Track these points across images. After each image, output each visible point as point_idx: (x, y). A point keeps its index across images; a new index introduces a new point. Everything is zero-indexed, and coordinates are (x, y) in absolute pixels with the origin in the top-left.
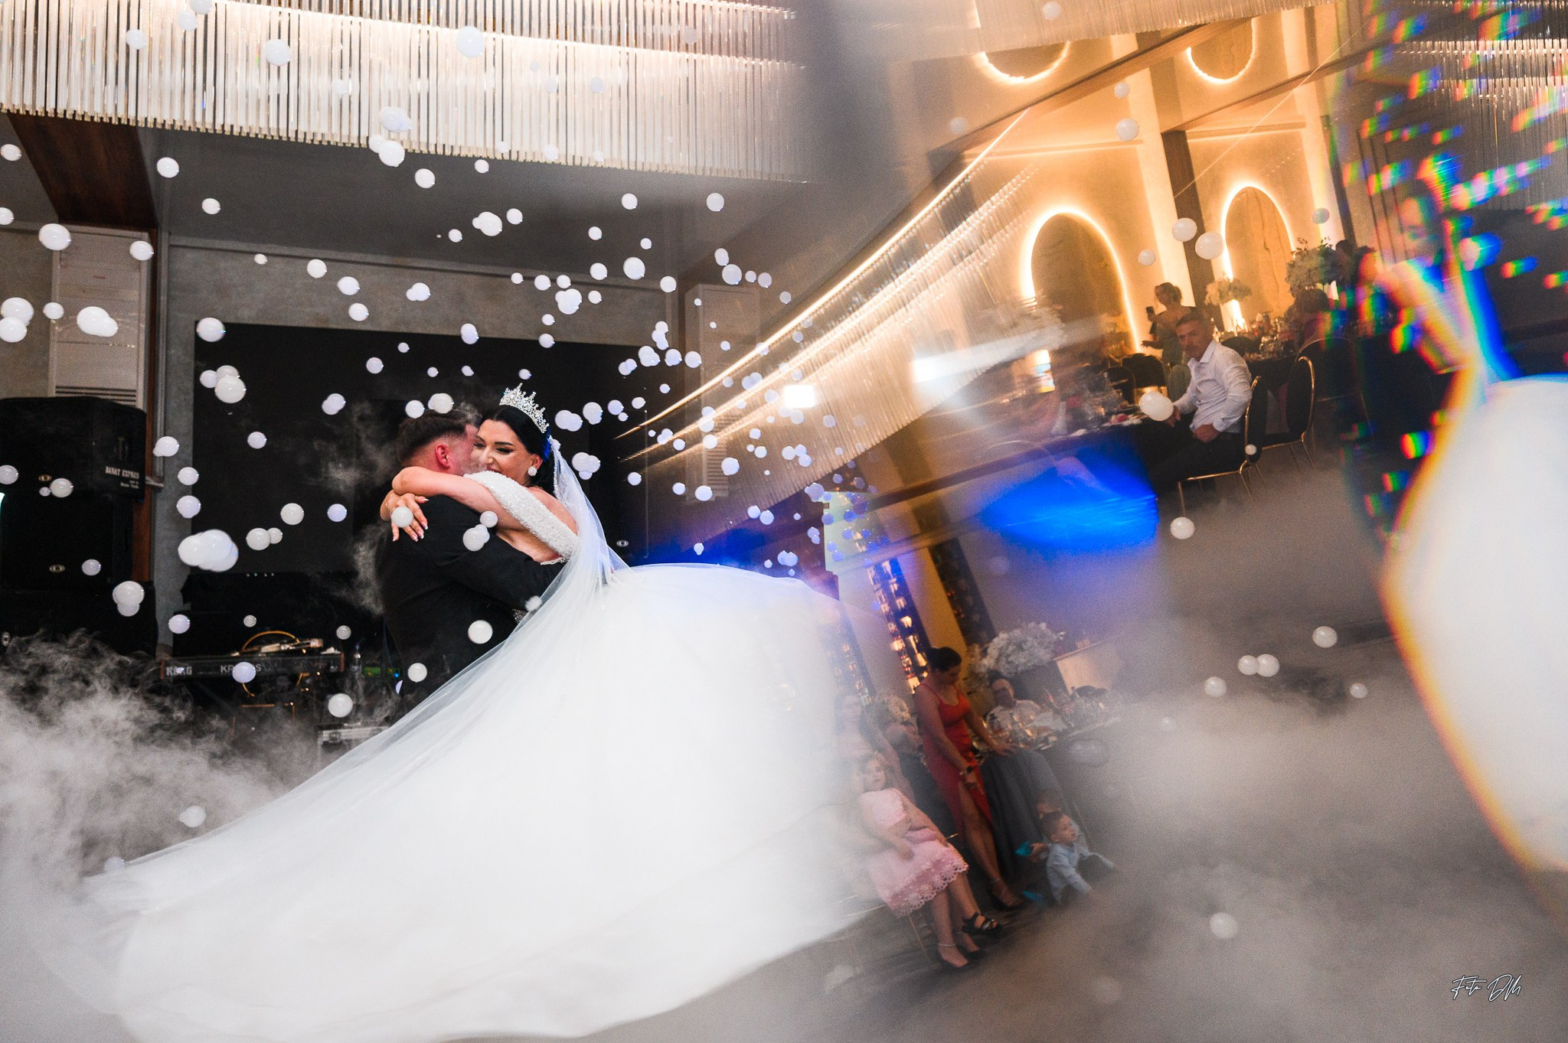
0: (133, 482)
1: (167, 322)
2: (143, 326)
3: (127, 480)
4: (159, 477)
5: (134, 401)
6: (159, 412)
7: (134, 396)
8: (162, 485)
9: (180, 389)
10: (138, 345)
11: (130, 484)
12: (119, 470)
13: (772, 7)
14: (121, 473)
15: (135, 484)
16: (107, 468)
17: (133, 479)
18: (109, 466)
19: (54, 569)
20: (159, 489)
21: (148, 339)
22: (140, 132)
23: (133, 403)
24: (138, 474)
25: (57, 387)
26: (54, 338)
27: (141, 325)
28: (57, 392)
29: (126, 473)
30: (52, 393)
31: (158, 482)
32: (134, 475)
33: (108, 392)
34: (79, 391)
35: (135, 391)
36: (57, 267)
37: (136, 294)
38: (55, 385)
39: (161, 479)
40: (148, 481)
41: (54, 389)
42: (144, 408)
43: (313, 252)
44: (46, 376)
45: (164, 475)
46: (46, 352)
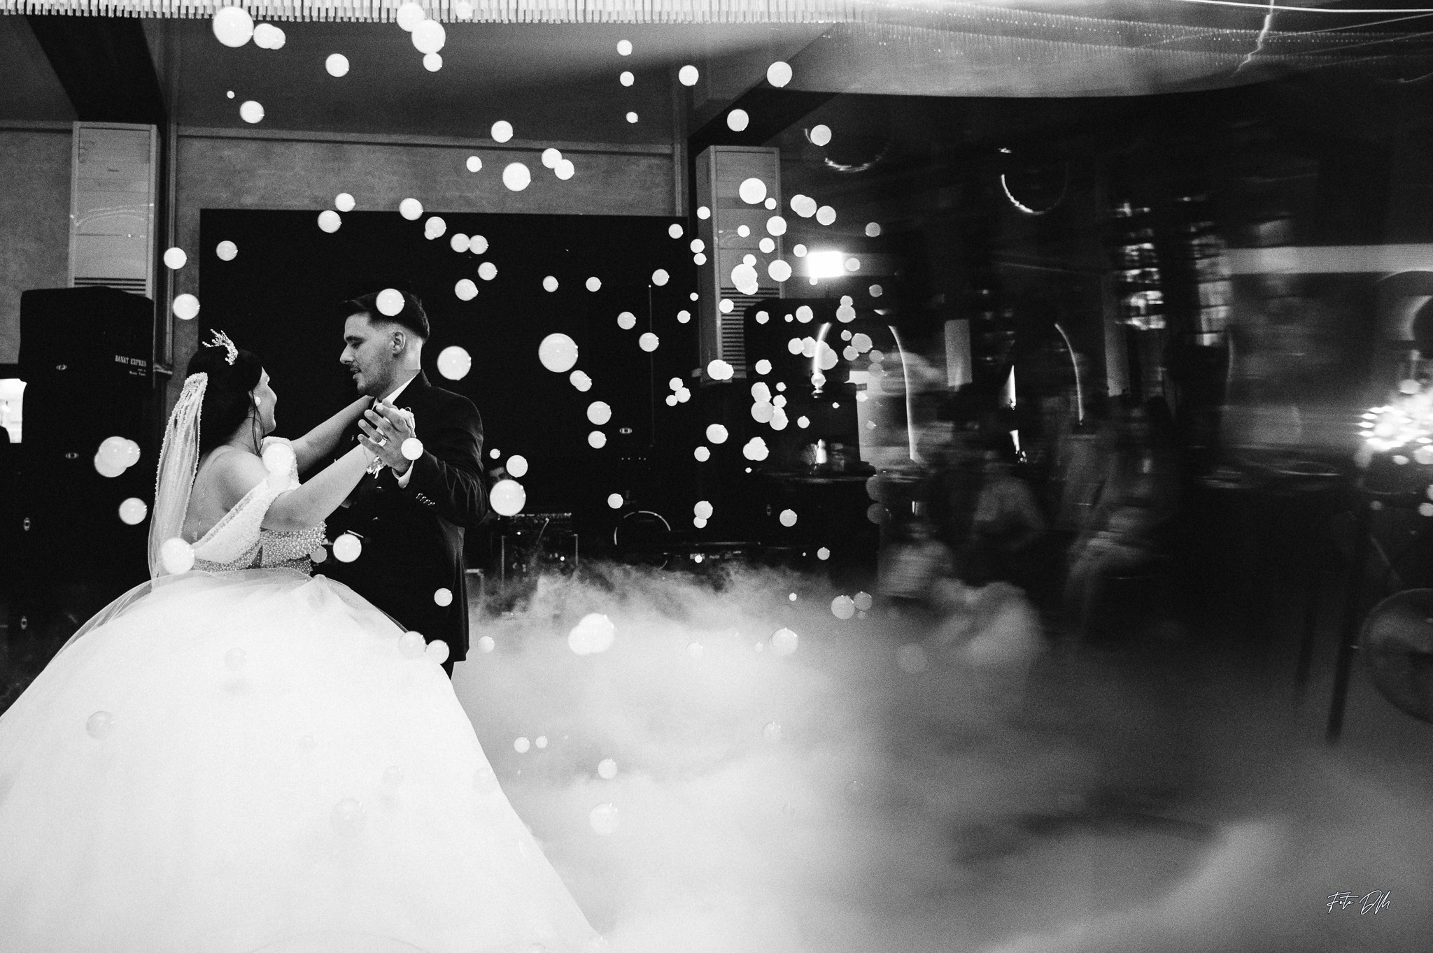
0: (141, 370)
1: (176, 209)
2: (152, 216)
3: (136, 368)
4: (168, 365)
5: (144, 290)
6: (169, 300)
7: (144, 285)
8: (170, 373)
9: (188, 277)
10: (148, 236)
11: (138, 372)
12: (128, 359)
14: (129, 361)
15: (142, 372)
16: (117, 357)
17: (141, 367)
18: (119, 355)
19: (69, 456)
20: (169, 377)
21: (157, 229)
22: (145, 25)
24: (145, 362)
25: (76, 279)
26: (73, 231)
27: (150, 216)
28: (76, 284)
29: (134, 362)
30: (72, 285)
31: (167, 370)
32: (142, 363)
33: (119, 282)
34: (94, 282)
35: (144, 280)
36: (76, 161)
37: (146, 185)
38: (73, 277)
39: (171, 367)
40: (156, 368)
41: (73, 281)
42: (153, 297)
43: (312, 135)
44: (66, 268)
45: (173, 362)
46: (67, 245)
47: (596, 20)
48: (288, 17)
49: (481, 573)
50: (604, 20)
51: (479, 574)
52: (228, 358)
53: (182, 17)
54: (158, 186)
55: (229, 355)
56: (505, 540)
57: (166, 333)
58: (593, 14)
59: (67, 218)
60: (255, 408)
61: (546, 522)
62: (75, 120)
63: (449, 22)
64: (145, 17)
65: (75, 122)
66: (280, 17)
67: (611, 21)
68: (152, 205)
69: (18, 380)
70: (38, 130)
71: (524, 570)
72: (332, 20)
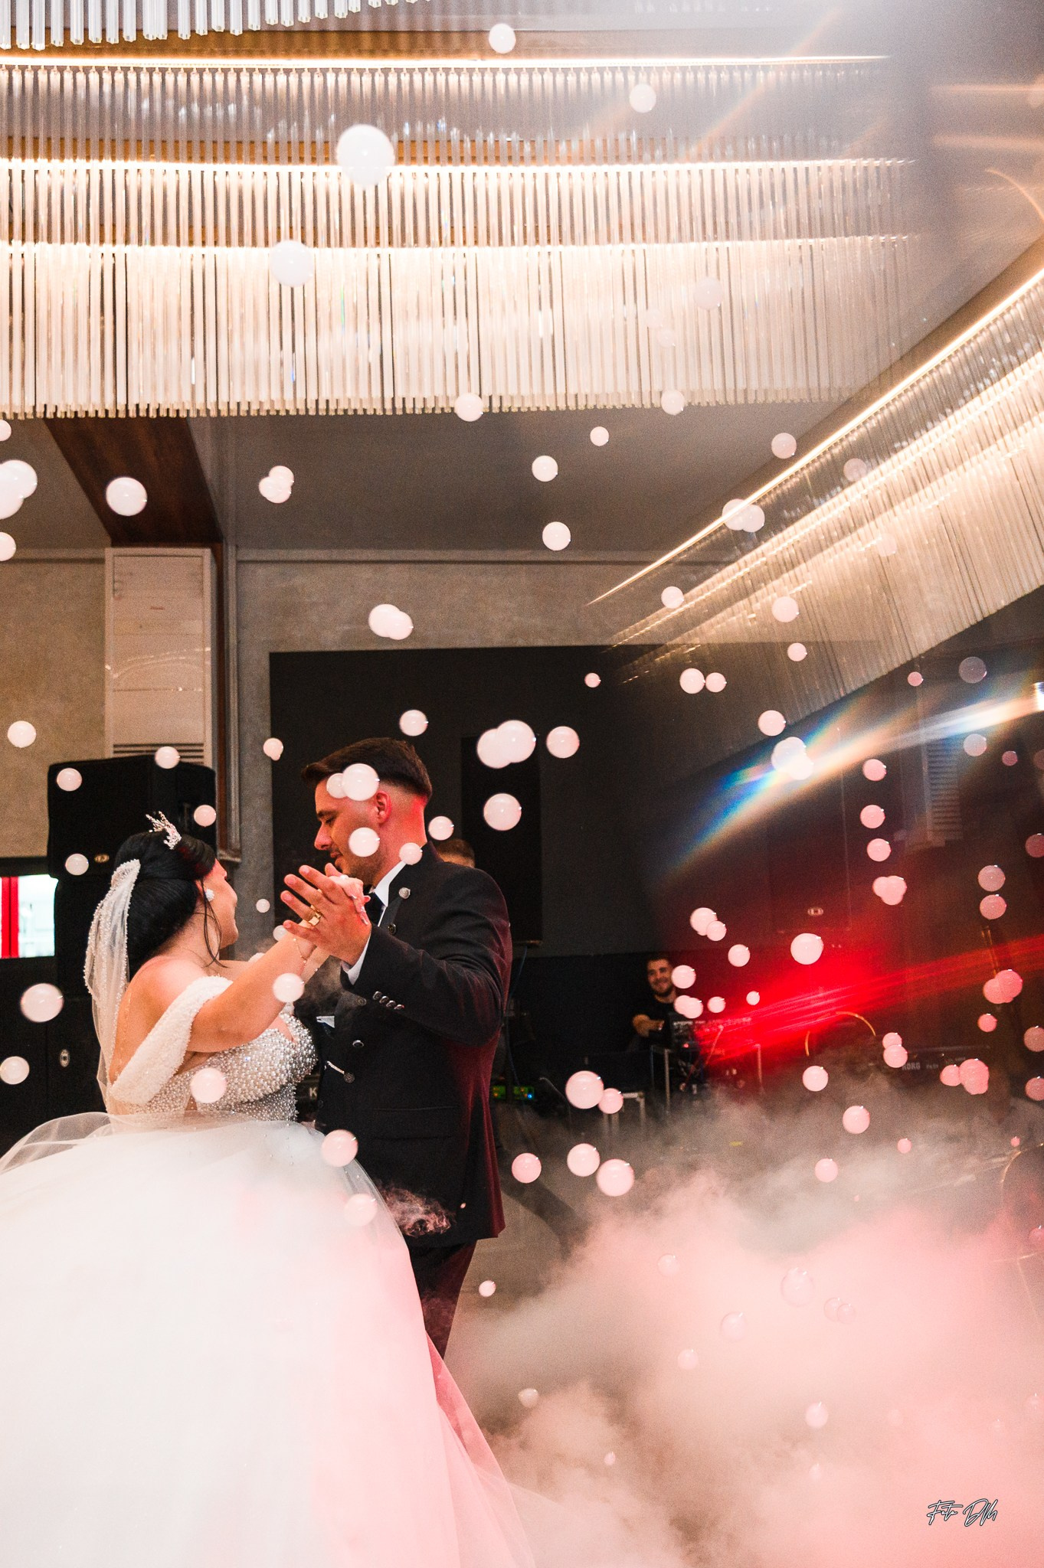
1: (238, 653)
2: (208, 663)
4: (235, 850)
5: (202, 757)
6: (233, 768)
7: (201, 751)
8: (238, 860)
10: (204, 687)
13: (882, 159)
20: (237, 865)
21: (216, 679)
22: (192, 425)
23: (199, 760)
25: (115, 746)
26: (109, 687)
28: (115, 752)
30: (110, 754)
34: (140, 749)
35: (202, 745)
36: (110, 600)
37: (200, 625)
38: (112, 743)
39: (238, 853)
40: (221, 855)
41: (112, 749)
42: (213, 765)
43: (409, 554)
44: (102, 733)
45: (241, 847)
46: (103, 704)
47: (761, 399)
48: (375, 410)
49: (641, 1097)
50: (770, 399)
51: (638, 1100)
52: (168, 841)
53: (241, 414)
54: (215, 627)
55: (168, 838)
56: (670, 1055)
57: (230, 810)
58: (756, 394)
59: (103, 672)
60: (206, 903)
61: (719, 1030)
62: (107, 546)
63: (577, 409)
64: (195, 416)
65: (107, 549)
66: (365, 410)
67: (779, 401)
68: (208, 649)
69: (47, 876)
70: (59, 561)
71: (695, 1092)
72: (430, 412)
